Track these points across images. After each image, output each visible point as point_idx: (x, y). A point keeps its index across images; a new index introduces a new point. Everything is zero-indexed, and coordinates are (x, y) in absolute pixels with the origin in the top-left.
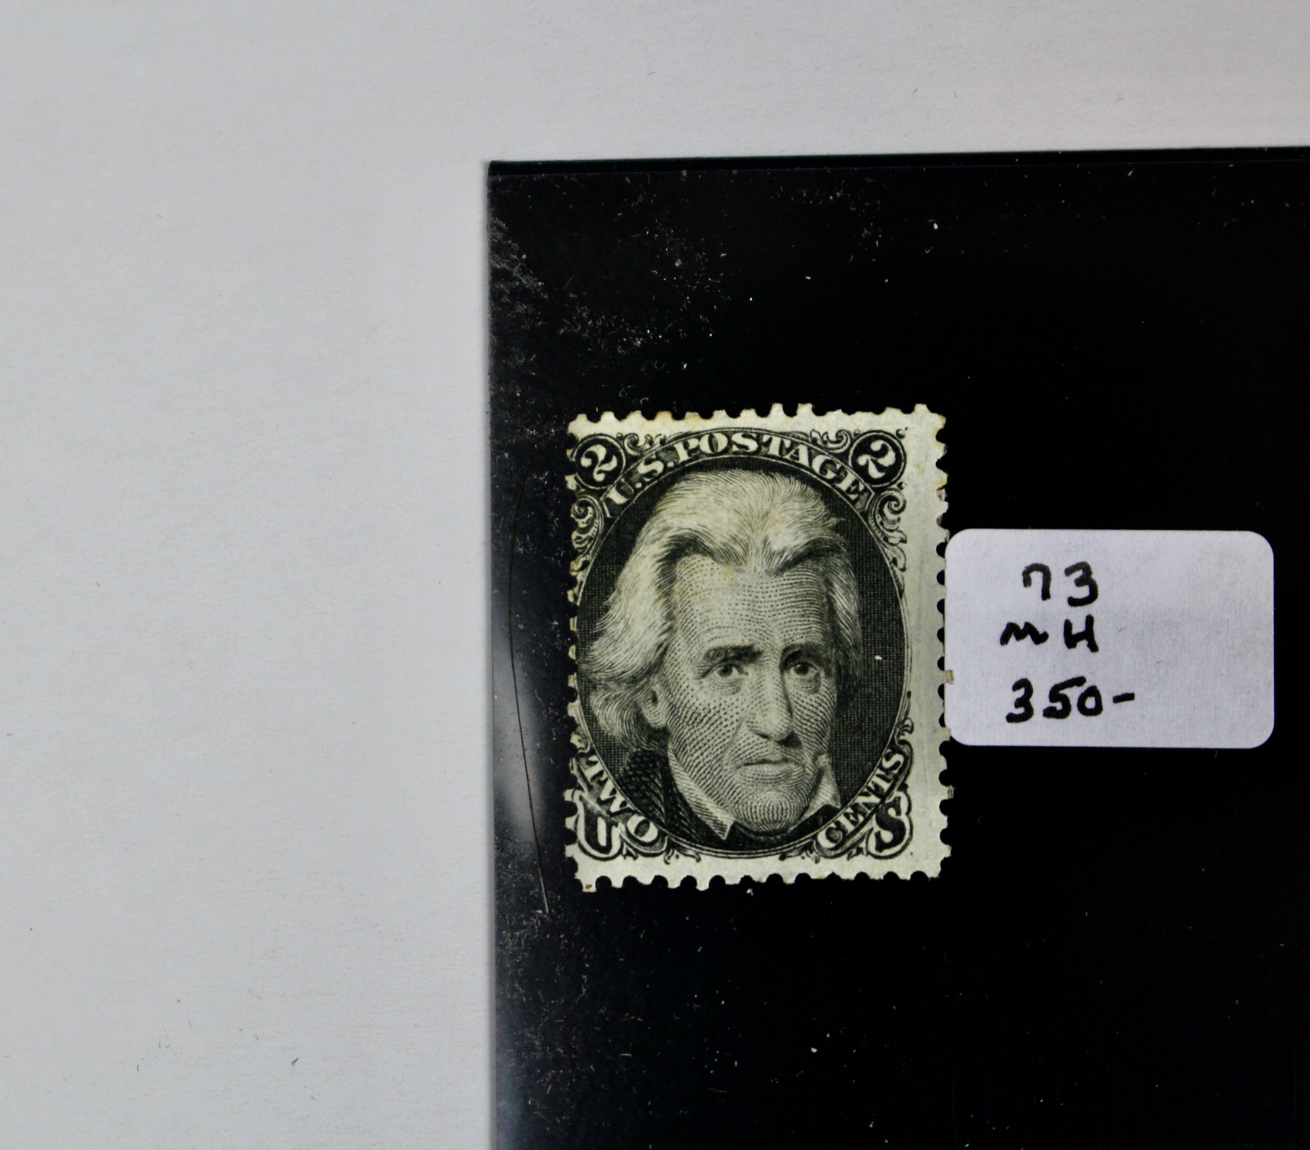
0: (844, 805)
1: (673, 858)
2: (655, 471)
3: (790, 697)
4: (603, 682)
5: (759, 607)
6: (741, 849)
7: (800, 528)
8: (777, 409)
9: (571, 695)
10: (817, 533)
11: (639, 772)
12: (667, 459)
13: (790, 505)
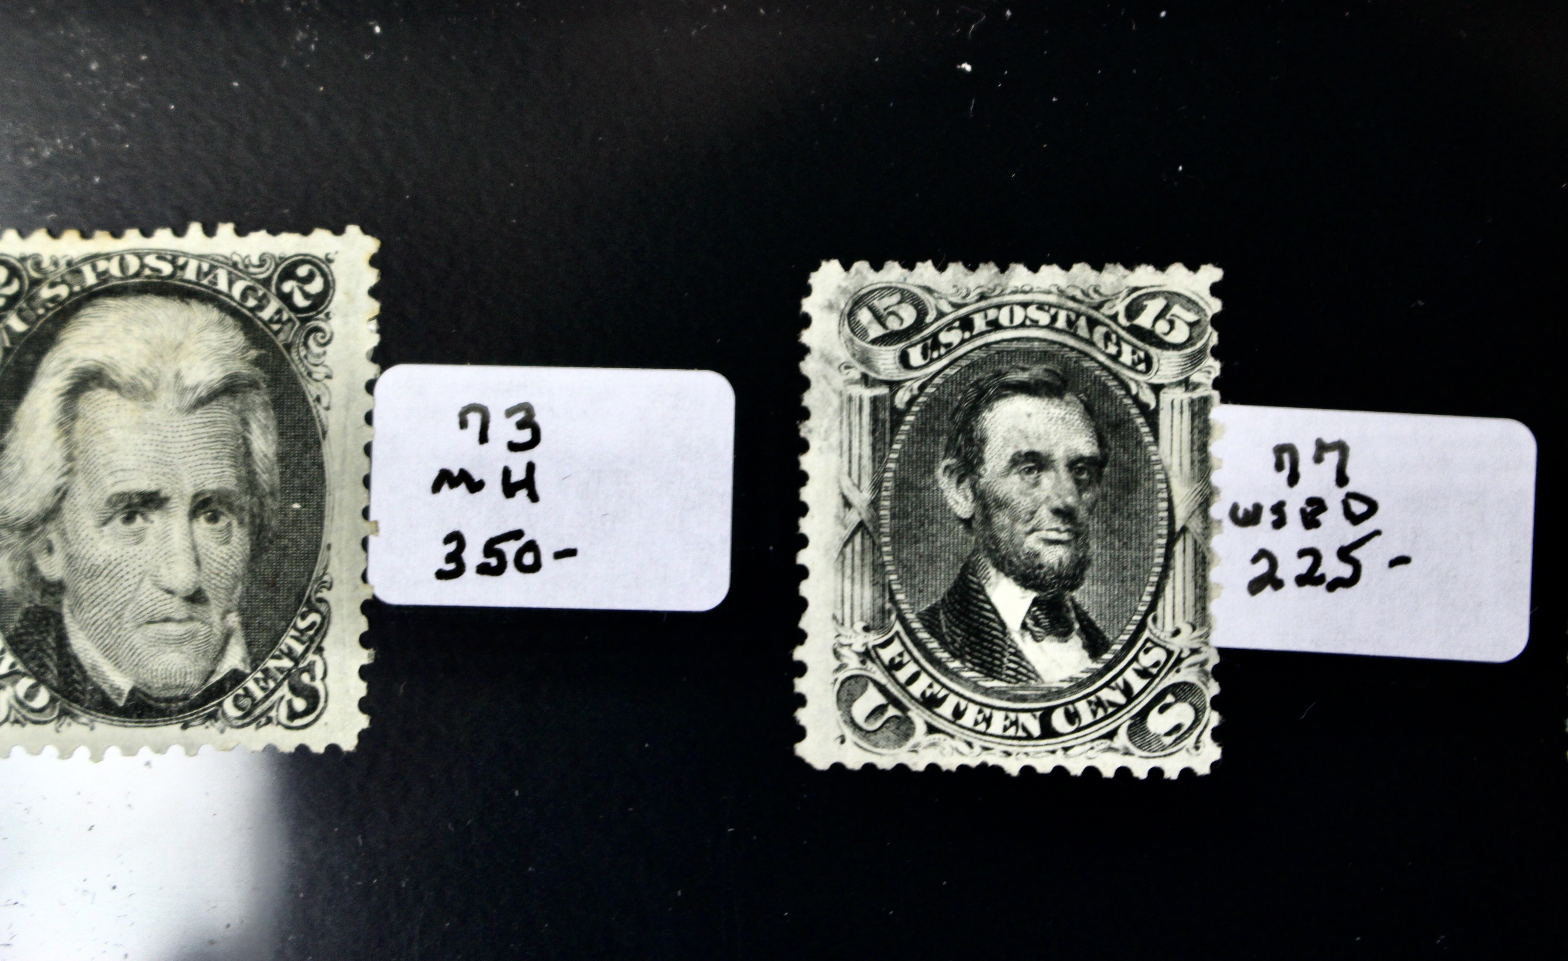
2: (59, 296)
5: (169, 448)
6: (139, 717)
7: (216, 361)
8: (195, 229)
10: (237, 367)
11: (32, 630)
13: (205, 335)
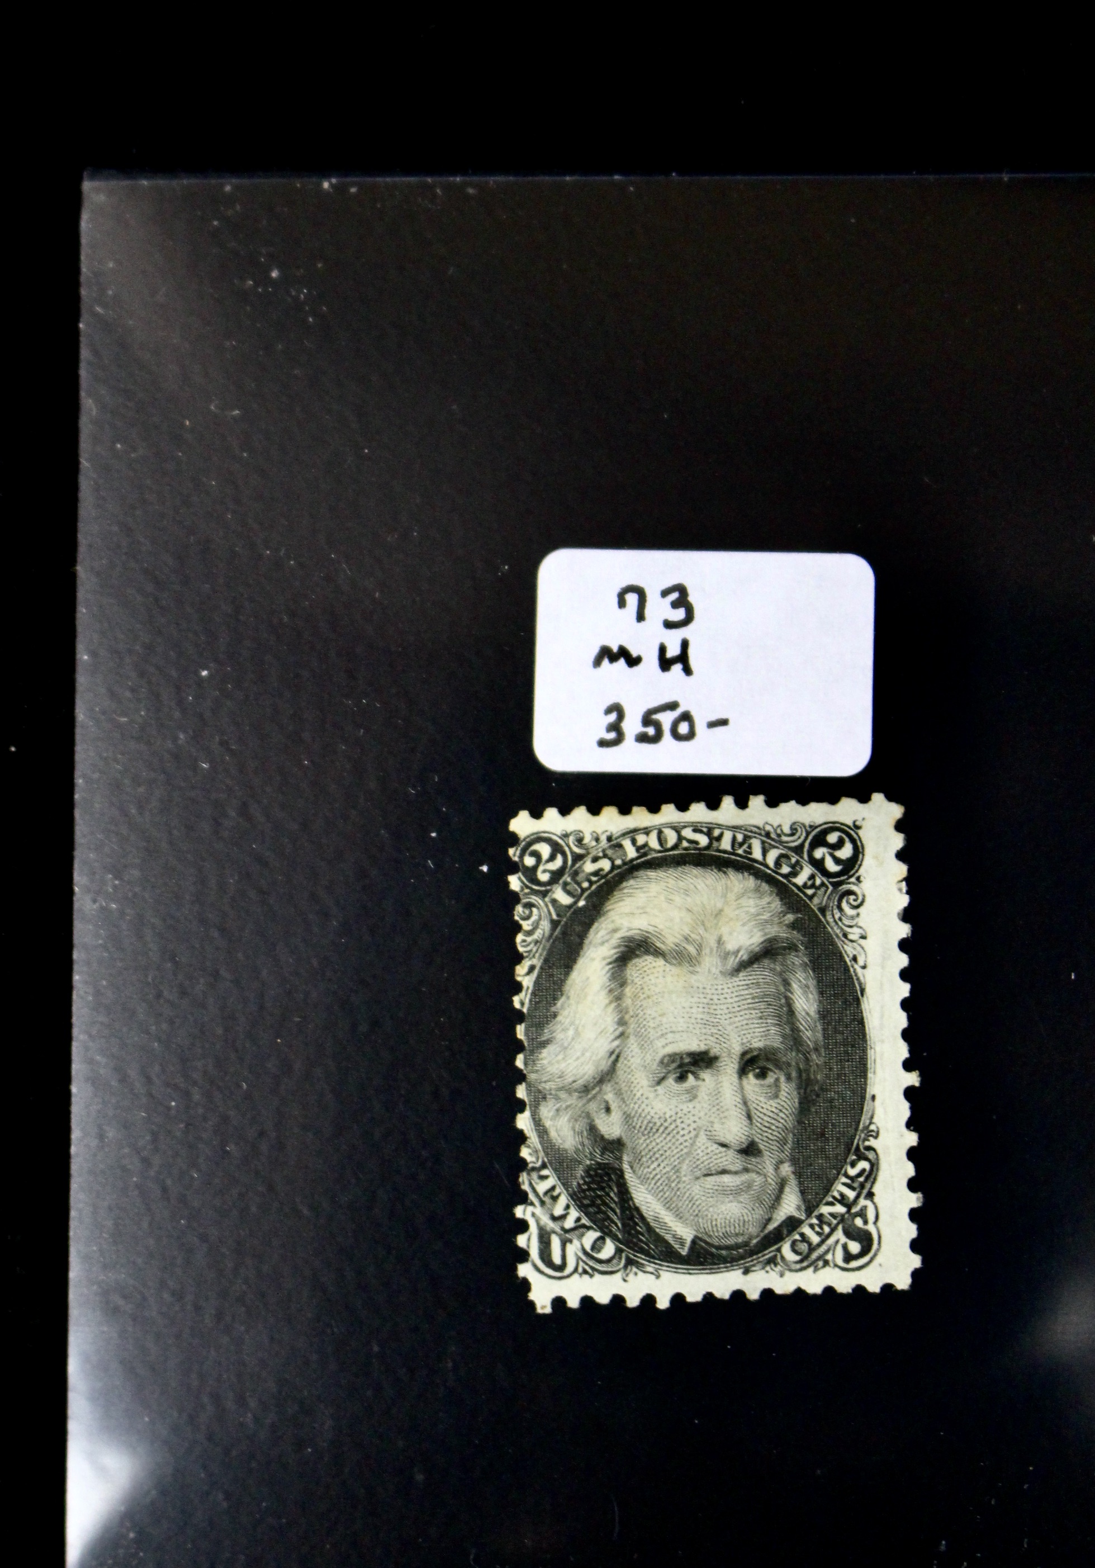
0: (809, 1215)
1: (631, 1276)
2: (601, 870)
3: (749, 1104)
4: (553, 1092)
5: (715, 1010)
6: (701, 1264)
7: (754, 926)
8: (728, 802)
9: (521, 1106)
10: (774, 930)
11: (594, 1187)
12: (614, 857)
13: (744, 901)
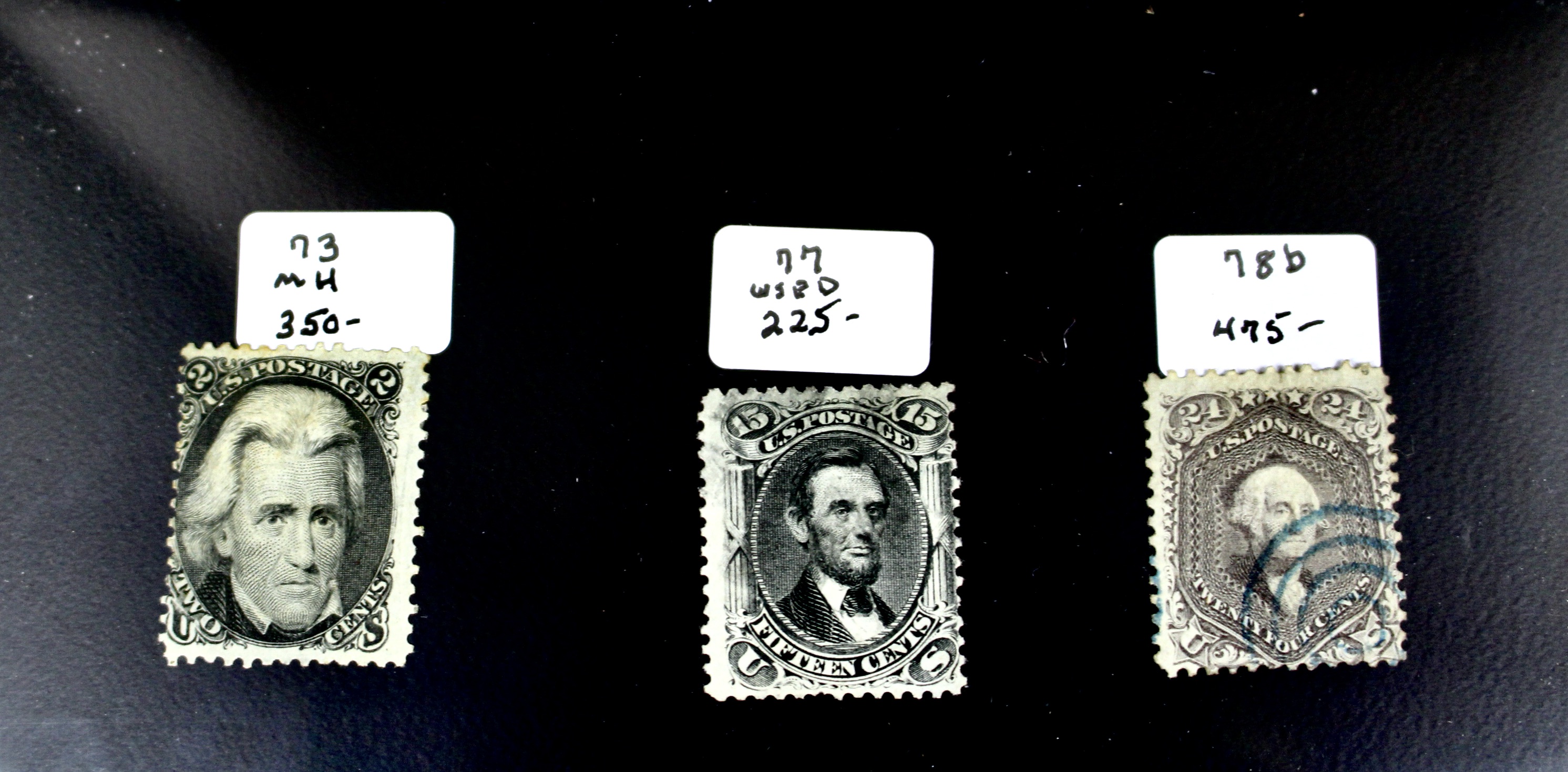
0: (345, 614)
1: (229, 645)
2: (235, 383)
3: (314, 539)
4: (192, 524)
5: (299, 478)
6: (274, 641)
7: (329, 426)
9: (170, 532)
10: (342, 430)
11: (211, 586)
12: (244, 376)
13: (323, 410)
